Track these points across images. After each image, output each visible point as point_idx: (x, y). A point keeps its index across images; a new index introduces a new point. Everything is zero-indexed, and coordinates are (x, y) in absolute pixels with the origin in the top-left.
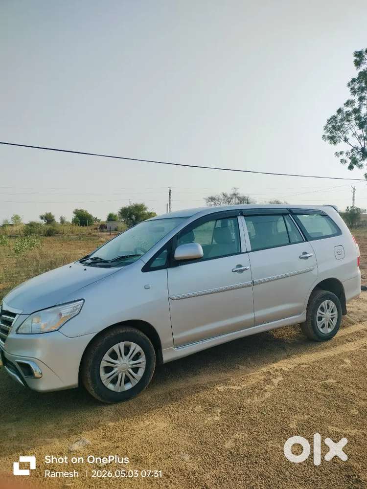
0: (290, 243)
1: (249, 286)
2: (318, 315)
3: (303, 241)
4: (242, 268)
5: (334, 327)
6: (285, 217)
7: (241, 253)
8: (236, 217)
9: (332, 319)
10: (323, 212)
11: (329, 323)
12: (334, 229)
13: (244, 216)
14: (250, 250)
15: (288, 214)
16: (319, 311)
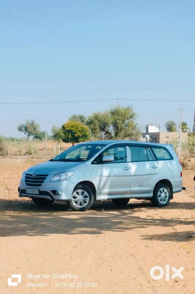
0: (148, 160)
1: (130, 176)
2: (158, 194)
3: (154, 160)
4: (127, 168)
5: (167, 201)
6: (147, 148)
7: (126, 162)
8: (126, 146)
9: (166, 197)
10: (165, 148)
11: (164, 199)
12: (170, 157)
13: (129, 146)
14: (130, 161)
15: (148, 147)
16: (159, 192)
